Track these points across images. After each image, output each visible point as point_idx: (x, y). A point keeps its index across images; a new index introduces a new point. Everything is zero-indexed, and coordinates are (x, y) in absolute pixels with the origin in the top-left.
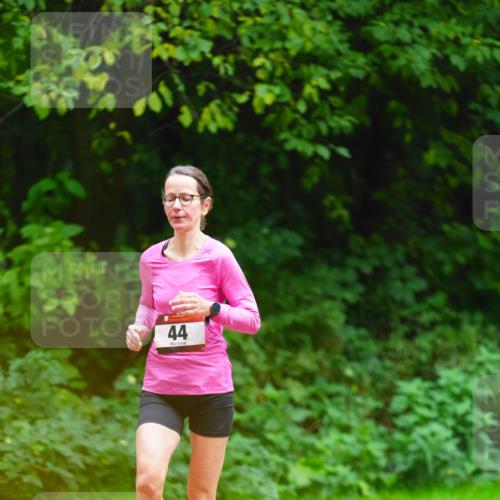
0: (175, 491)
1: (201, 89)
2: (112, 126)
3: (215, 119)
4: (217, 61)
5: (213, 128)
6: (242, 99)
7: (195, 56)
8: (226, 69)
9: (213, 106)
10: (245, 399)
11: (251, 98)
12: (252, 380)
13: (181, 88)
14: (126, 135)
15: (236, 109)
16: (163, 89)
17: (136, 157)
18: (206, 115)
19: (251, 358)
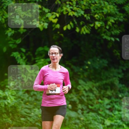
0: (75, 127)
1: (81, 23)
2: (58, 33)
3: (85, 30)
4: (85, 16)
5: (84, 33)
6: (92, 25)
7: (80, 15)
8: (88, 18)
9: (85, 27)
10: (93, 103)
11: (94, 25)
12: (95, 98)
13: (76, 23)
14: (62, 35)
15: (90, 28)
16: (71, 23)
17: (65, 41)
18: (83, 30)
19: (95, 92)
